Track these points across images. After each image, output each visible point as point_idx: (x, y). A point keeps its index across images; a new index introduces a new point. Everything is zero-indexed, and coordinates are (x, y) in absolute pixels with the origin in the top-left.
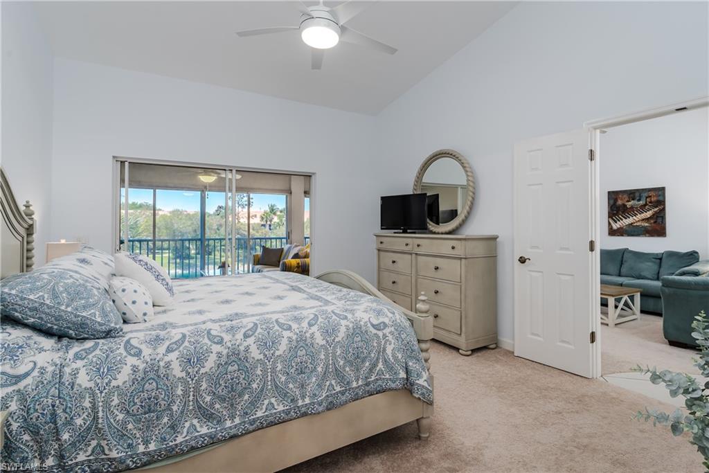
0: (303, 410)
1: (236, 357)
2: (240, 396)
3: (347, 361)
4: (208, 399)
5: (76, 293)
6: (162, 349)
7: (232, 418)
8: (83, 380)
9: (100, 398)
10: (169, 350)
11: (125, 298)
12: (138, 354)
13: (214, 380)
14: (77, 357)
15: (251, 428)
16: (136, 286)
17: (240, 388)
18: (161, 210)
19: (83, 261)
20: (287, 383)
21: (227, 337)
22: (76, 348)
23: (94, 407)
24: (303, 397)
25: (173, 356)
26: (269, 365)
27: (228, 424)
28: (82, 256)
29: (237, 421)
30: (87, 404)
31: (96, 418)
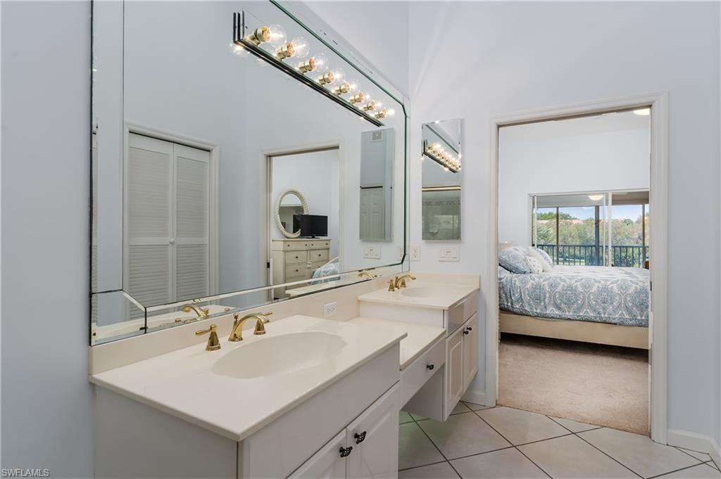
0: (604, 319)
1: (570, 288)
2: (573, 304)
3: (634, 305)
4: (559, 302)
5: (515, 257)
6: (542, 280)
7: (569, 312)
8: (517, 283)
9: (522, 290)
10: (544, 280)
11: (531, 263)
12: (534, 280)
13: (562, 295)
14: (515, 277)
15: (577, 318)
16: (535, 260)
17: (572, 301)
18: (574, 219)
19: (516, 249)
20: (596, 305)
21: (568, 280)
22: (515, 275)
23: (520, 292)
24: (604, 314)
25: (546, 283)
26: (587, 295)
27: (567, 313)
28: (516, 248)
29: (571, 314)
30: (519, 291)
31: (521, 296)
